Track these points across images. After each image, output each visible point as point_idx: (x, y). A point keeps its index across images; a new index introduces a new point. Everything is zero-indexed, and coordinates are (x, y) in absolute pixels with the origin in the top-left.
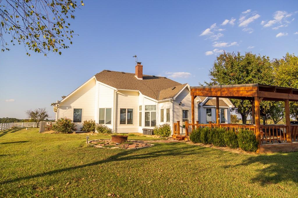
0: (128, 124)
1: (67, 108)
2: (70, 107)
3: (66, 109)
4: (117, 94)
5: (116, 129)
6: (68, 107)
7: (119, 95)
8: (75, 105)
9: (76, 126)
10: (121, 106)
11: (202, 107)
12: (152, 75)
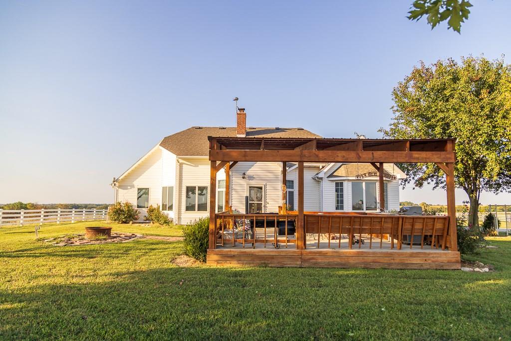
0: (198, 210)
1: (129, 188)
2: (133, 186)
3: (127, 189)
4: (181, 165)
5: (179, 218)
6: (129, 186)
7: (184, 165)
8: (140, 183)
9: (139, 213)
10: (187, 183)
11: (326, 179)
12: (274, 127)
